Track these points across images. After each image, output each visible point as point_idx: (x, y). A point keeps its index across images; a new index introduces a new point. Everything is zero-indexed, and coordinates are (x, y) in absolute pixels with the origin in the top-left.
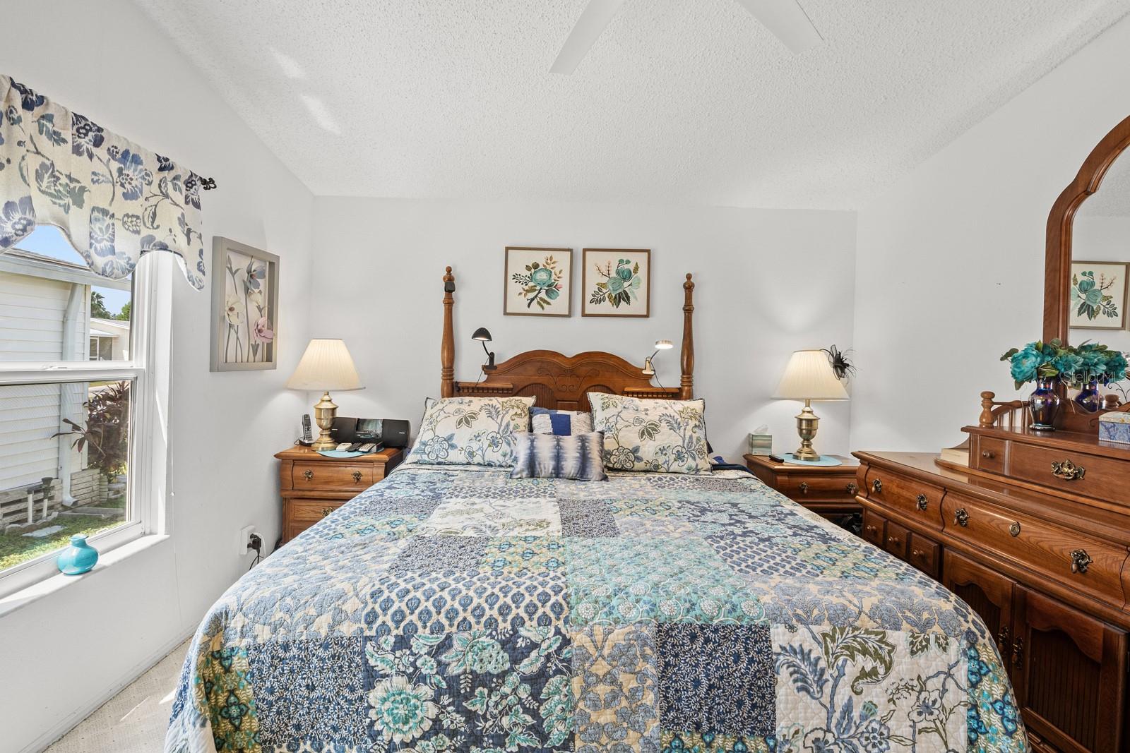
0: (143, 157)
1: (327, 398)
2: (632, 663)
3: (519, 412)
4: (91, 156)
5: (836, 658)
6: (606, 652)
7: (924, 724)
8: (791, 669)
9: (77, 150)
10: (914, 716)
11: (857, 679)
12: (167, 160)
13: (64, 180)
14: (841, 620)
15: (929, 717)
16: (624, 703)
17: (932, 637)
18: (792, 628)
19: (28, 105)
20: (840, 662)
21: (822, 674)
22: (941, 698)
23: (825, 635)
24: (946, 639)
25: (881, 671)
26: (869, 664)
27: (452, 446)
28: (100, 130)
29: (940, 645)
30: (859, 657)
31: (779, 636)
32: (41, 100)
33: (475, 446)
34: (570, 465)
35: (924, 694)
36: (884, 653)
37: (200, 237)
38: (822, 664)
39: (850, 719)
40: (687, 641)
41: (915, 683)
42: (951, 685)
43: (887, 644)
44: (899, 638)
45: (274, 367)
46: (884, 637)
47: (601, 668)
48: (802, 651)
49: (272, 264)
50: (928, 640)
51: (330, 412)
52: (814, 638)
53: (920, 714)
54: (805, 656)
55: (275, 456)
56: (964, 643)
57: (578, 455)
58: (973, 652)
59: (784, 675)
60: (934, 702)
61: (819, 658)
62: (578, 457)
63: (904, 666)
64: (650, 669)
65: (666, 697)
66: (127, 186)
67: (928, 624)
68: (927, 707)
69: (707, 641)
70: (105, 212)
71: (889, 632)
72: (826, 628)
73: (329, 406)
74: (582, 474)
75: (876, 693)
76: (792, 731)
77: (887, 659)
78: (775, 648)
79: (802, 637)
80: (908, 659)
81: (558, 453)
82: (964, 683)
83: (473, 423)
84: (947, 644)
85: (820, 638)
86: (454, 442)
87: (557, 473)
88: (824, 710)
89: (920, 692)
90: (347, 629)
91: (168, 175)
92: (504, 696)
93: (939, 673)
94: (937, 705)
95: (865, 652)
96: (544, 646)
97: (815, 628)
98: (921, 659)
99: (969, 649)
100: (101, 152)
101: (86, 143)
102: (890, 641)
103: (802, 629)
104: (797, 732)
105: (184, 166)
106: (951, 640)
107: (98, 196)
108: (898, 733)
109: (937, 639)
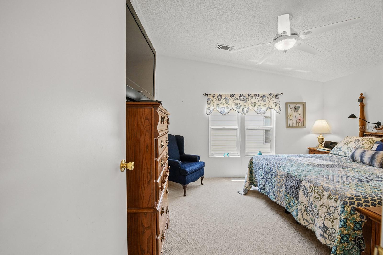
0: (266, 95)
1: (321, 135)
2: (282, 178)
4: (258, 99)
5: (311, 192)
6: (280, 175)
7: (327, 217)
8: (303, 190)
9: (255, 98)
10: (326, 214)
11: (314, 198)
12: (271, 94)
13: (254, 103)
14: (317, 185)
15: (329, 217)
16: (281, 184)
17: (334, 197)
18: (306, 182)
19: (249, 96)
20: (312, 193)
21: (308, 193)
22: (333, 214)
23: (311, 186)
24: (337, 199)
25: (319, 199)
26: (317, 196)
27: (341, 150)
28: (259, 94)
29: (335, 200)
30: (316, 194)
31: (303, 183)
32: (250, 94)
33: (347, 151)
35: (329, 210)
37: (279, 104)
38: (308, 191)
39: (312, 206)
40: (290, 178)
41: (327, 206)
42: (336, 211)
43: (323, 194)
44: (326, 194)
45: (306, 128)
46: (322, 192)
47: (279, 177)
48: (306, 187)
50: (333, 198)
51: (322, 139)
52: (309, 186)
53: (327, 214)
54: (306, 188)
55: (308, 148)
56: (342, 203)
58: (343, 206)
59: (301, 190)
60: (331, 214)
61: (308, 190)
62: (370, 158)
63: (325, 200)
64: (285, 180)
65: (286, 186)
66: (264, 100)
67: (336, 194)
68: (329, 214)
69: (293, 179)
70: (260, 105)
71: (325, 192)
72: (312, 185)
73: (322, 137)
75: (318, 203)
76: (301, 202)
77: (322, 197)
78: (302, 185)
79: (307, 185)
80: (326, 199)
81: (362, 155)
82: (340, 212)
83: (349, 144)
84: (337, 201)
85: (310, 186)
86: (341, 149)
88: (307, 201)
89: (328, 209)
90: (259, 162)
91: (271, 96)
92: (269, 176)
93: (333, 207)
94: (332, 215)
95: (317, 193)
96: (274, 170)
97: (310, 184)
98: (330, 201)
99: (343, 205)
100: (259, 97)
101: (257, 97)
102: (324, 194)
103: (308, 183)
104: (302, 203)
105: (274, 93)
106: (339, 201)
107: (259, 103)
108: (321, 215)
109: (335, 198)
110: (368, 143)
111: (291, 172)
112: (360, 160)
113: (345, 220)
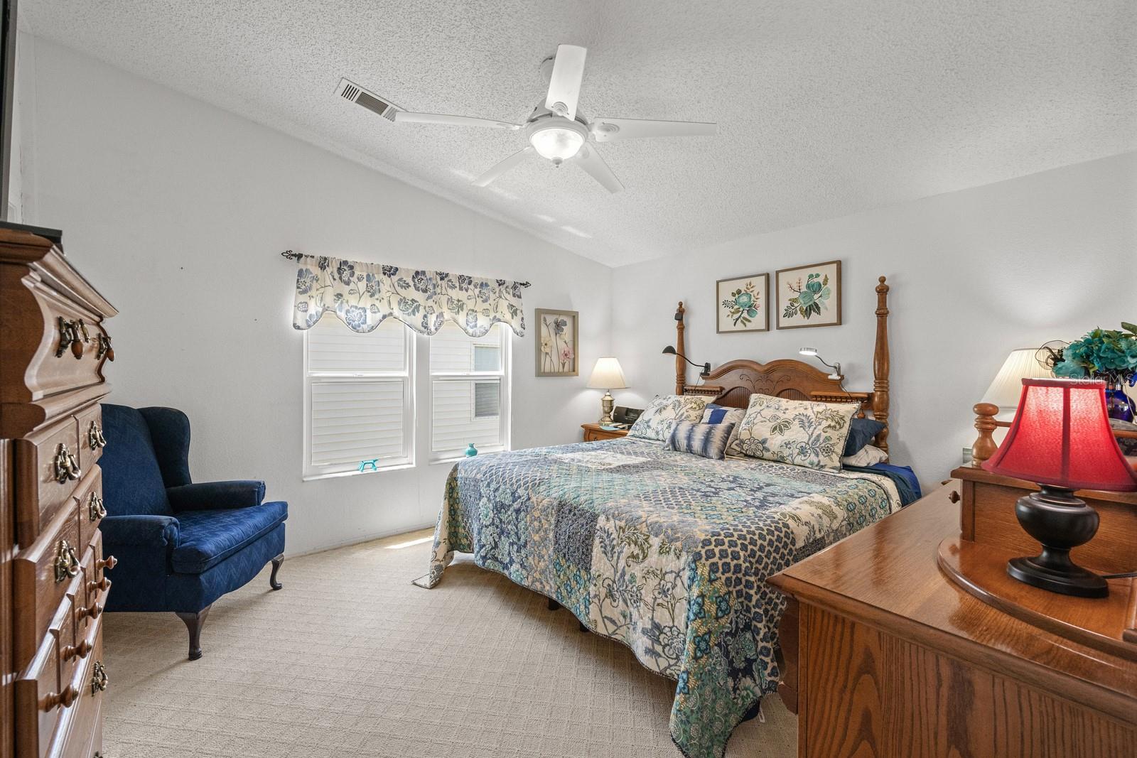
0: (489, 283)
1: (608, 394)
2: (547, 516)
3: (694, 406)
4: (467, 291)
5: (622, 542)
6: (540, 507)
7: (660, 601)
8: (601, 540)
9: (461, 289)
10: (656, 593)
11: (629, 557)
12: (501, 281)
13: (456, 302)
14: (633, 523)
15: (665, 598)
16: (543, 534)
17: (673, 547)
18: (608, 519)
19: (442, 279)
20: (623, 545)
21: (613, 548)
22: (673, 589)
23: (620, 528)
24: (680, 551)
25: (641, 557)
26: (637, 551)
27: (649, 427)
28: (470, 278)
29: (675, 554)
30: (633, 545)
31: (601, 521)
32: (447, 275)
33: (660, 427)
34: (697, 445)
35: (662, 582)
36: (645, 547)
37: (522, 312)
38: (615, 542)
39: (624, 581)
40: (567, 512)
41: (659, 572)
42: (679, 582)
43: (648, 543)
44: (655, 542)
45: (577, 375)
46: (647, 538)
47: (537, 514)
48: (608, 532)
49: (574, 317)
50: (670, 549)
51: (609, 403)
52: (615, 527)
53: (659, 593)
54: (609, 535)
55: (582, 426)
56: (691, 557)
57: (703, 438)
58: (693, 566)
59: (597, 541)
60: (668, 590)
61: (614, 539)
62: (702, 440)
63: (653, 558)
64: (553, 521)
65: (556, 537)
66: (484, 297)
67: (677, 539)
68: (664, 591)
69: (575, 515)
70: (473, 310)
71: (652, 536)
72: (623, 524)
73: (609, 398)
74: (704, 454)
75: (637, 570)
76: (597, 574)
77: (646, 551)
78: (598, 527)
79: (610, 526)
80: (656, 556)
81: (690, 435)
82: (687, 582)
83: (664, 412)
84: (680, 554)
85: (618, 527)
86: (650, 424)
87: (689, 450)
88: (613, 569)
89: (661, 580)
90: (479, 476)
91: (502, 288)
92: (509, 516)
93: (672, 572)
94: (669, 593)
95: (636, 544)
96: (522, 498)
97: (617, 522)
98: (664, 558)
99: (692, 562)
100: (471, 287)
101: (465, 286)
102: (650, 542)
103: (612, 521)
104: (599, 576)
105: (510, 280)
106: (684, 553)
107: (470, 304)
108: (646, 599)
109: (676, 549)
110: (695, 408)
111: (569, 497)
112: (687, 446)
113: (700, 600)
